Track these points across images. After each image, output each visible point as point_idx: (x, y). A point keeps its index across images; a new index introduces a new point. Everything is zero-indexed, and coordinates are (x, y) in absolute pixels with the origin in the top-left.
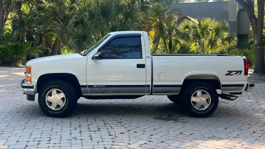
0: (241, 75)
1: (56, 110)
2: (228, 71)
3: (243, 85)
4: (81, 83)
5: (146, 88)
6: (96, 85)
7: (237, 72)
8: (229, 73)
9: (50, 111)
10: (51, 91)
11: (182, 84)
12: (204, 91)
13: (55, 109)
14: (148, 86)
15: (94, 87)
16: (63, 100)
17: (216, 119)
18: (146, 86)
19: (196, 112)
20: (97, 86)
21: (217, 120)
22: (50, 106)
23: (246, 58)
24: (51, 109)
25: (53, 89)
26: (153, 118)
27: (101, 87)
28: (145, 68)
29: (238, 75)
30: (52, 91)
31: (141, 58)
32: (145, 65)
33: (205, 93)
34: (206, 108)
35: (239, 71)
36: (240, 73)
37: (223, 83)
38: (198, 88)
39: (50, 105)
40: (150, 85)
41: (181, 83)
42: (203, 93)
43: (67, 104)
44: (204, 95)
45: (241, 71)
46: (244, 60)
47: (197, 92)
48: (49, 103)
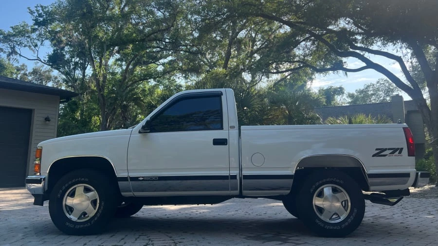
0: (402, 156)
1: (79, 221)
2: (377, 149)
3: (407, 175)
4: (119, 174)
5: (230, 182)
6: (142, 177)
7: (394, 150)
8: (380, 153)
9: (67, 224)
10: (75, 188)
11: (294, 172)
12: (335, 187)
13: (78, 219)
14: (234, 177)
15: (140, 180)
16: (93, 204)
17: (363, 240)
18: (229, 177)
19: (324, 226)
20: (145, 179)
21: (365, 241)
22: (70, 215)
23: (407, 126)
24: (70, 220)
25: (79, 185)
26: (245, 237)
27: (151, 179)
28: (226, 145)
29: (396, 155)
30: (77, 188)
31: (222, 128)
32: (226, 139)
33: (339, 191)
34: (342, 218)
35: (398, 149)
36: (400, 153)
37: (371, 171)
38: (324, 180)
39: (70, 212)
40: (236, 176)
41: (292, 172)
42: (335, 190)
43: (100, 211)
44: (338, 195)
45: (402, 149)
46: (404, 129)
47: (323, 189)
48: (68, 209)
